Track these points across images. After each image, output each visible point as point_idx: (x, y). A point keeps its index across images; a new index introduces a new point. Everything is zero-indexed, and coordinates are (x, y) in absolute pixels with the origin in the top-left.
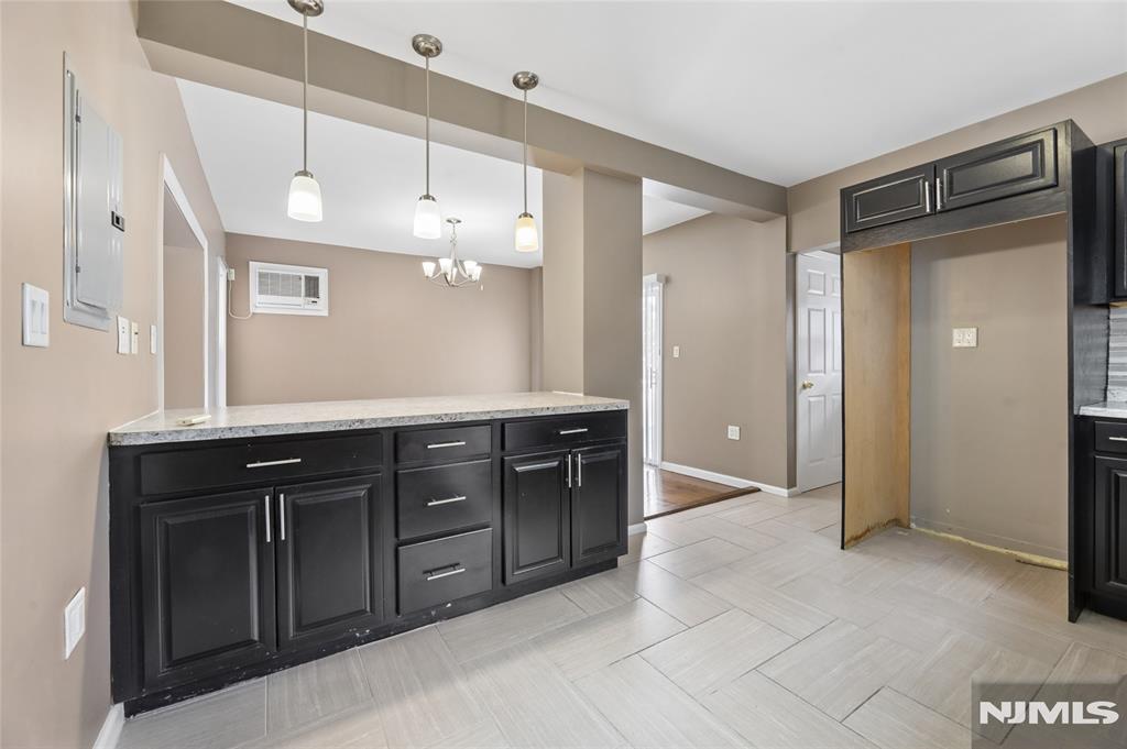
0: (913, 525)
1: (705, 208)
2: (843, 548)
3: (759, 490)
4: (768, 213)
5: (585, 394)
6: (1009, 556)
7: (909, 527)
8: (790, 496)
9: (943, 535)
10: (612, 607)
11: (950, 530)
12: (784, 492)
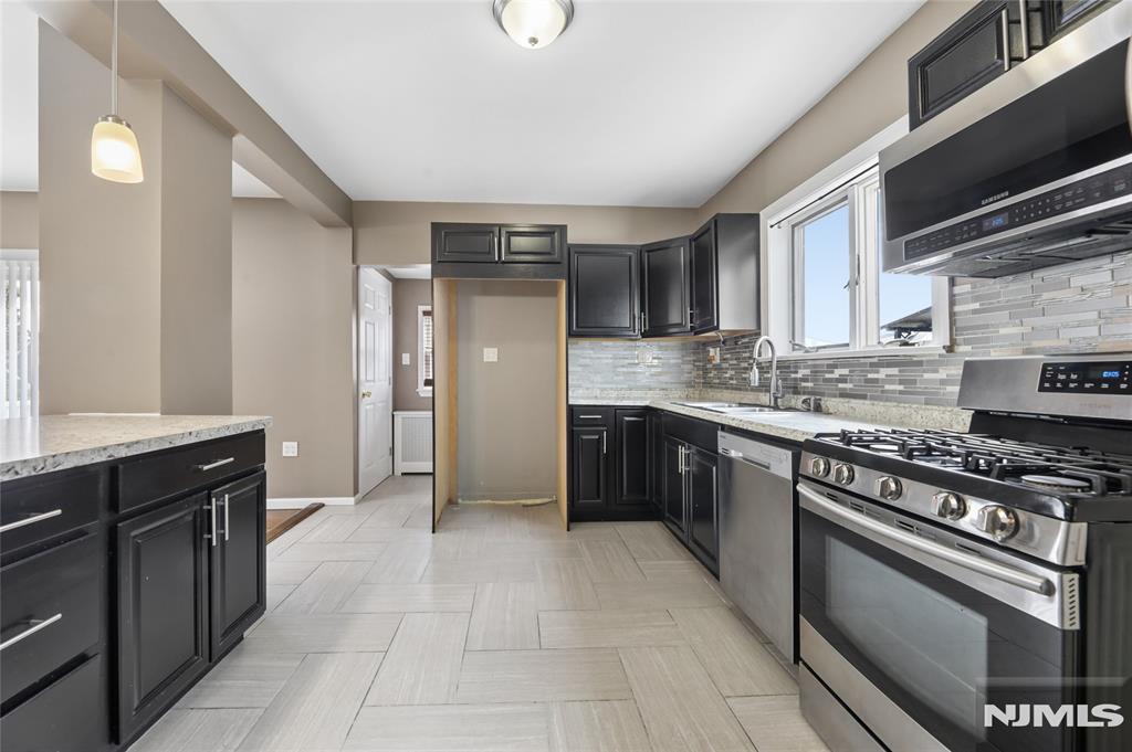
0: (460, 501)
1: (278, 192)
2: (433, 532)
3: (323, 505)
4: (341, 220)
5: (162, 414)
6: (517, 505)
7: (457, 503)
8: (357, 503)
9: (479, 502)
10: (283, 683)
11: (484, 498)
12: (351, 501)
